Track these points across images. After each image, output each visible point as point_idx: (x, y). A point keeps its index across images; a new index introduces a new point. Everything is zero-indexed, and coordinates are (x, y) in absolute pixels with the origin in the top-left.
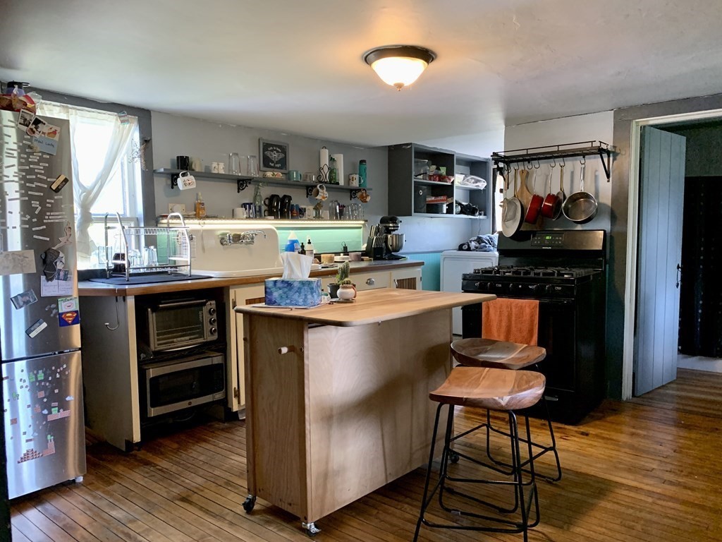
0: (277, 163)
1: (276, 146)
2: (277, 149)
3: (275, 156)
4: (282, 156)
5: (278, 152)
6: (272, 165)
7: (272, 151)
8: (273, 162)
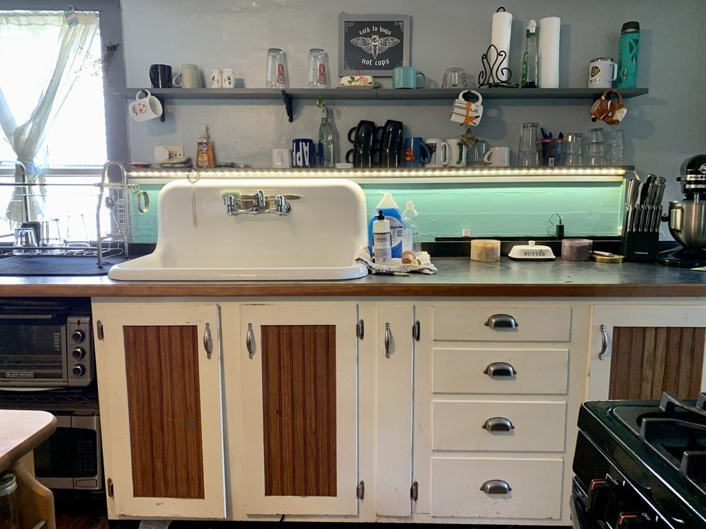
0: (381, 57)
1: (378, 24)
2: (382, 30)
3: (376, 44)
4: (392, 42)
5: (382, 35)
6: (369, 62)
7: (369, 35)
8: (369, 57)
